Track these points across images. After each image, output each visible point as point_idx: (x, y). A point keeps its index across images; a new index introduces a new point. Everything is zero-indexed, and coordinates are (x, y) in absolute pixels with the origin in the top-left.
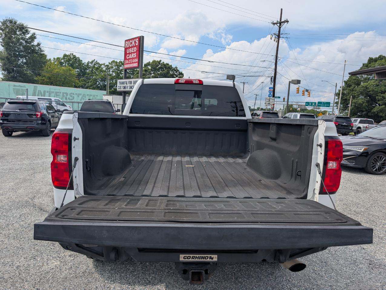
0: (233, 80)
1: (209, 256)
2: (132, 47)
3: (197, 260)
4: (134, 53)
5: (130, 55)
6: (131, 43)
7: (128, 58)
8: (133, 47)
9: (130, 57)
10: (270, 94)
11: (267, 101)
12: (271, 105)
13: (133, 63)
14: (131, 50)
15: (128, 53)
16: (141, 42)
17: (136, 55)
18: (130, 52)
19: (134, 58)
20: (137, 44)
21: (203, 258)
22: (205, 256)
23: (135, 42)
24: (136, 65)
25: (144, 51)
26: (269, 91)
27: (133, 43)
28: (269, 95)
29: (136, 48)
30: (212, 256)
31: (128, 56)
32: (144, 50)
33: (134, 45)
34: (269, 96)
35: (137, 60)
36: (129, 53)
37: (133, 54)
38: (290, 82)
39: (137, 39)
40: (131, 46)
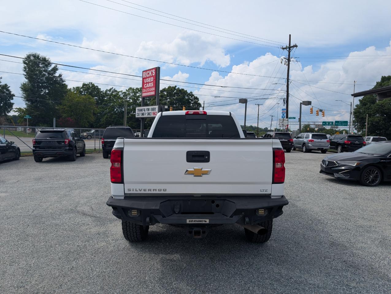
0: (245, 104)
1: (204, 220)
2: (149, 77)
3: (197, 222)
4: (151, 82)
5: (148, 84)
6: (148, 74)
7: (145, 87)
8: (151, 77)
9: (148, 86)
10: (283, 115)
11: (281, 122)
12: (285, 126)
13: (150, 91)
14: (148, 80)
15: (145, 82)
16: (158, 72)
17: (153, 85)
18: (147, 82)
19: (151, 87)
20: (153, 75)
21: (200, 221)
22: (202, 220)
23: (152, 73)
24: (153, 93)
26: (282, 112)
27: (150, 73)
28: (282, 116)
29: (152, 78)
30: (206, 220)
31: (146, 86)
32: (160, 79)
33: (151, 75)
34: (282, 118)
35: (154, 89)
36: (147, 83)
37: (150, 83)
38: (301, 103)
39: (154, 70)
40: (148, 76)
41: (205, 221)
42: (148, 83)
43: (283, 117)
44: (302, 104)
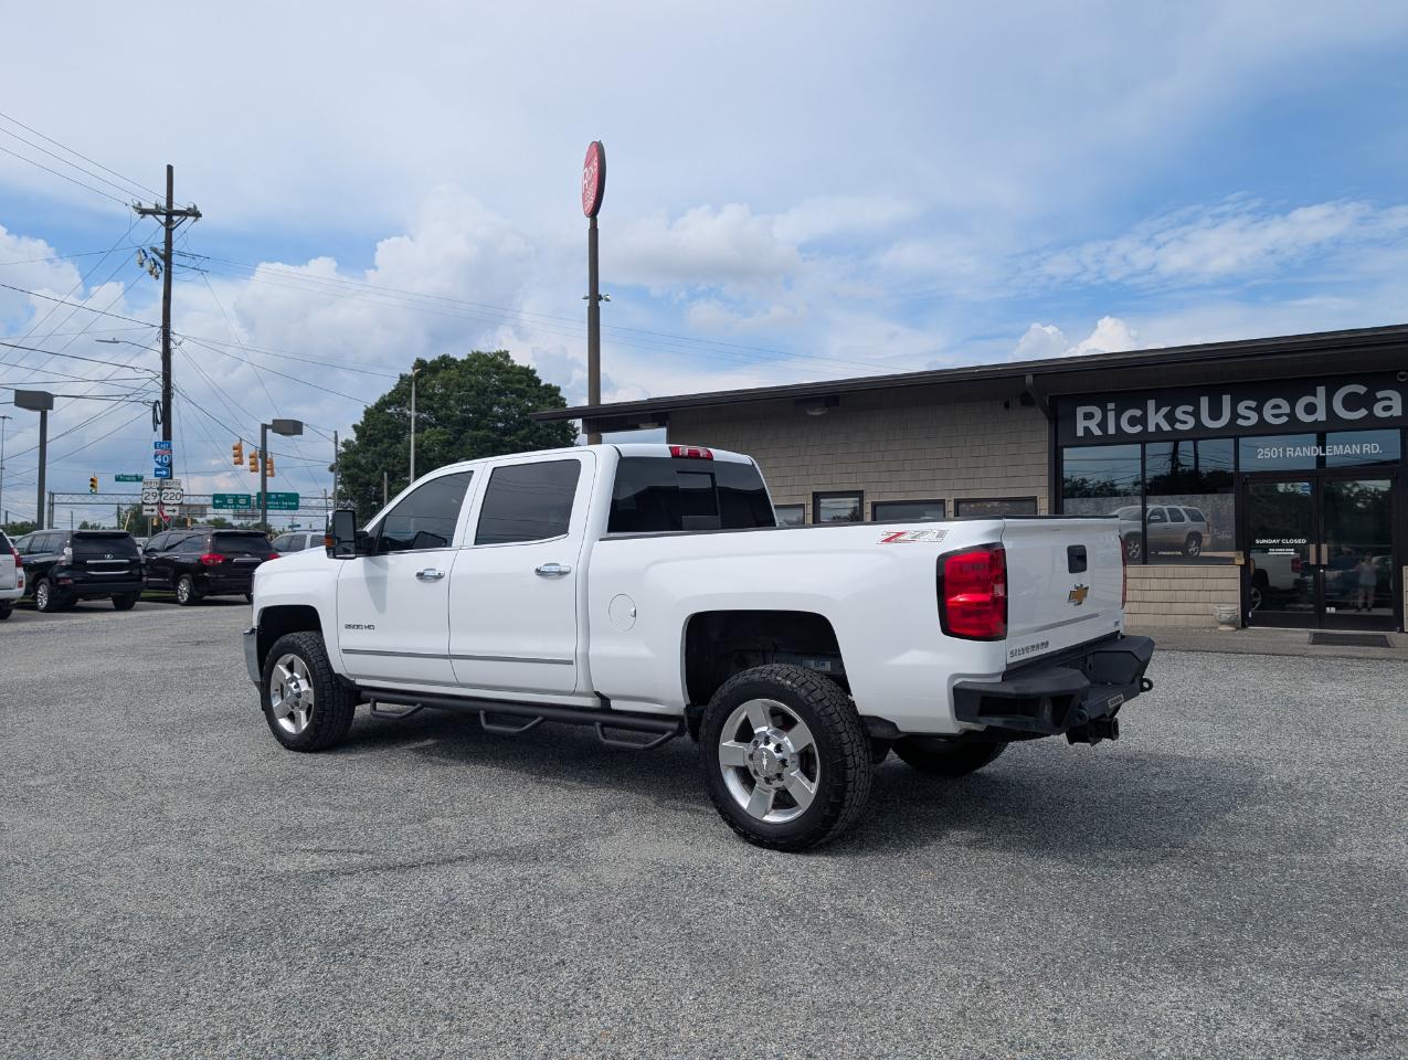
10: (159, 467)
11: (151, 491)
26: (156, 456)
28: (156, 470)
34: (156, 475)
38: (265, 427)
43: (159, 475)
44: (269, 431)
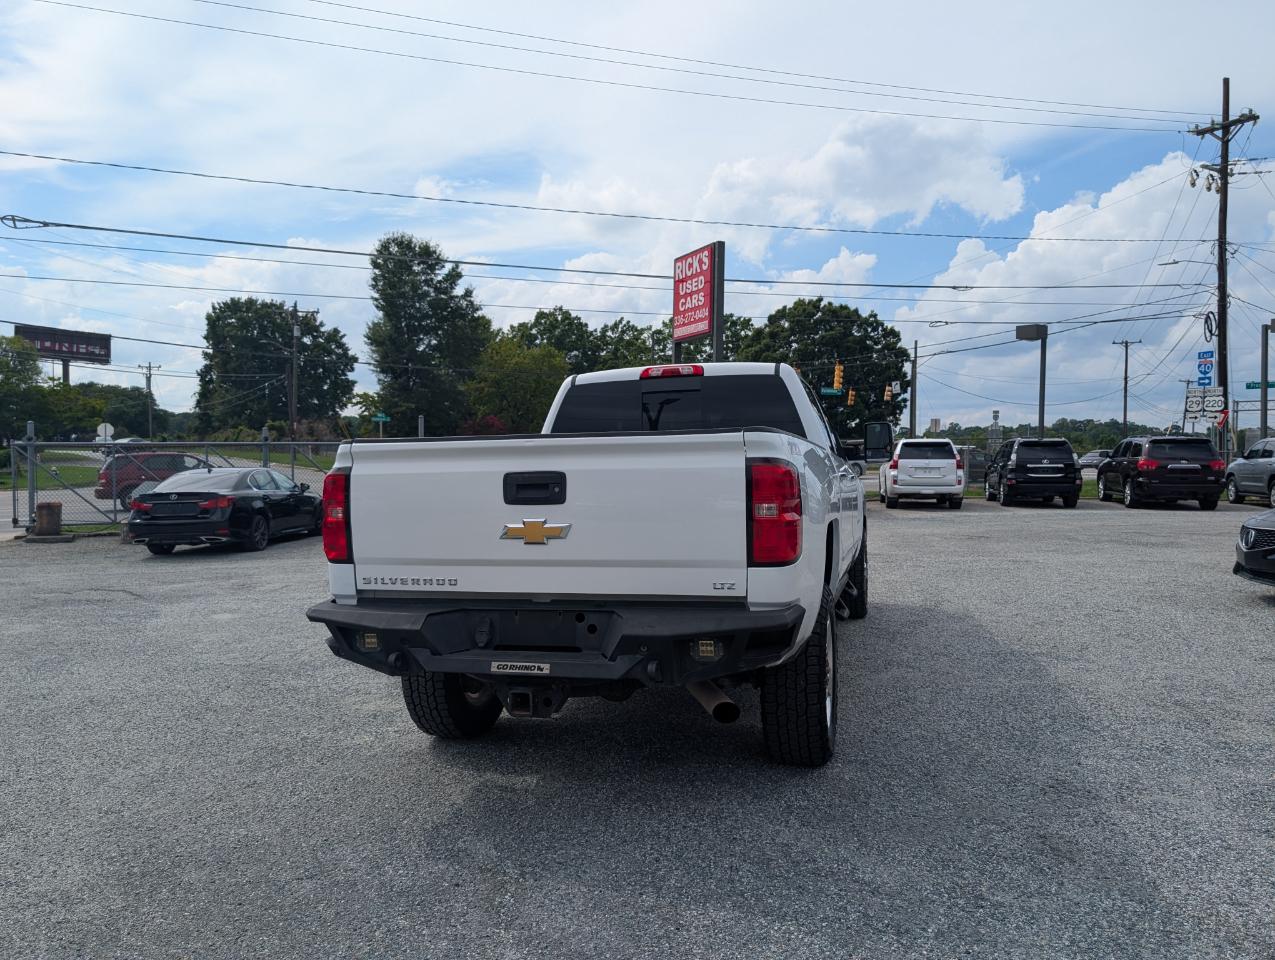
0: (1040, 341)
1: (536, 665)
2: (692, 277)
3: (517, 671)
4: (698, 292)
5: (689, 298)
6: (691, 265)
7: (682, 309)
8: (697, 275)
9: (688, 305)
10: (1203, 376)
11: (1194, 399)
12: (1213, 415)
13: (696, 321)
14: (690, 287)
15: (682, 293)
16: (717, 259)
17: (702, 299)
18: (688, 291)
19: (698, 308)
20: (705, 267)
21: (527, 668)
22: (531, 664)
23: (701, 262)
24: (703, 326)
25: (725, 282)
26: (1200, 366)
27: (696, 264)
28: (1200, 379)
29: (702, 278)
30: (542, 666)
31: (684, 304)
32: (725, 278)
33: (699, 270)
34: (1200, 384)
35: (705, 312)
36: (686, 295)
37: (696, 296)
38: (1266, 328)
39: (706, 253)
40: (689, 274)
41: (539, 669)
42: (691, 295)
43: (1204, 384)
44: (1269, 331)
